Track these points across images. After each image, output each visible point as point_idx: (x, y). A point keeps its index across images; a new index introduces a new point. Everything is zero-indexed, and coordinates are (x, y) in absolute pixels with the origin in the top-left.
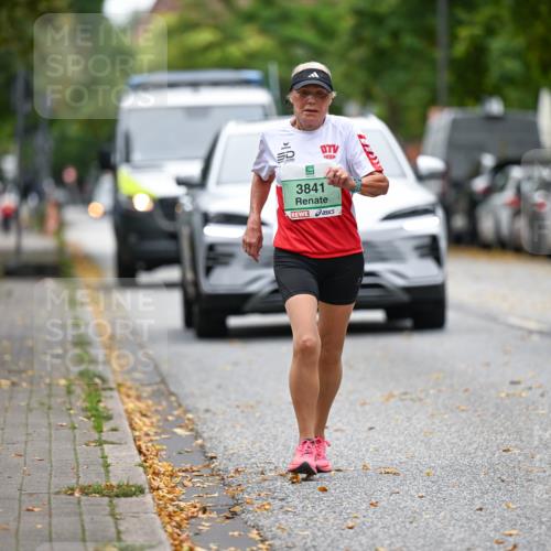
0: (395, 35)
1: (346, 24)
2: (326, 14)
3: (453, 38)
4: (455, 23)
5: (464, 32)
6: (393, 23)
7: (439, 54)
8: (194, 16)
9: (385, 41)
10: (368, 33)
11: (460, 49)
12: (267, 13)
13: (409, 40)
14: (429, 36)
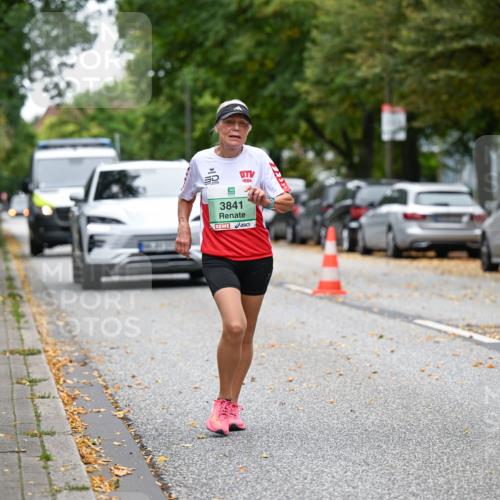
0: (164, 127)
1: (141, 121)
2: (131, 117)
3: (193, 129)
4: (194, 122)
5: (200, 127)
6: (163, 121)
7: (187, 135)
8: (65, 117)
9: (159, 130)
10: (151, 125)
11: (197, 134)
12: (101, 116)
13: (171, 129)
14: (182, 128)
